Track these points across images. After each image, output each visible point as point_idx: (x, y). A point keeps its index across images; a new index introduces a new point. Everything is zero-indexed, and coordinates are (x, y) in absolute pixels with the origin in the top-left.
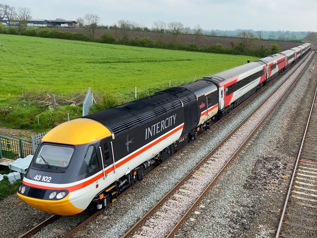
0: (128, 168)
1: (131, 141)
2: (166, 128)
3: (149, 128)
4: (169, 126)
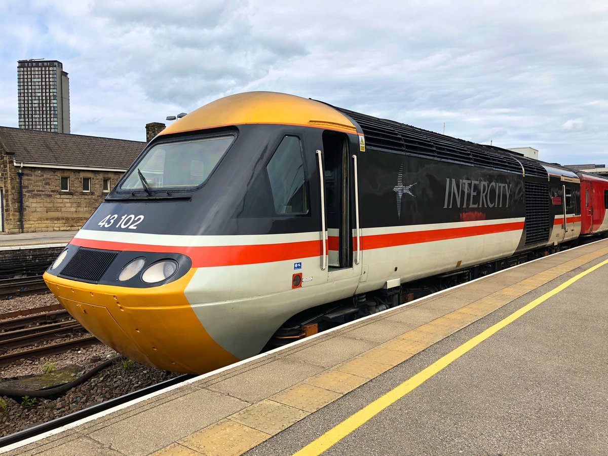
0: (396, 269)
1: (410, 190)
2: (491, 206)
3: (453, 180)
4: (496, 206)
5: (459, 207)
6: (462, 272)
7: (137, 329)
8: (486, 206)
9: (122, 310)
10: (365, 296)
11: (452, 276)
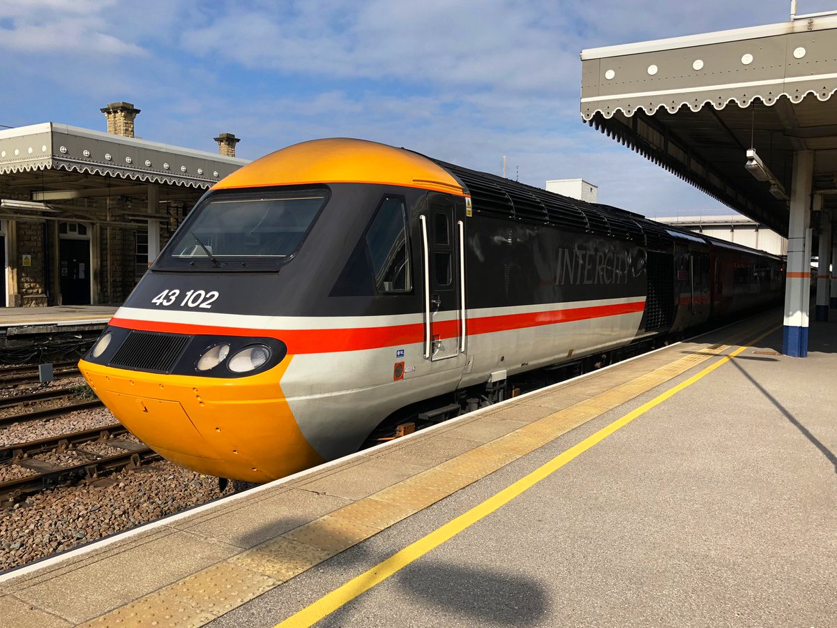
2: (608, 282)
3: (566, 250)
4: (613, 282)
5: (572, 283)
6: (573, 363)
7: (217, 429)
8: (602, 283)
9: (202, 405)
10: (465, 391)
11: (560, 368)
